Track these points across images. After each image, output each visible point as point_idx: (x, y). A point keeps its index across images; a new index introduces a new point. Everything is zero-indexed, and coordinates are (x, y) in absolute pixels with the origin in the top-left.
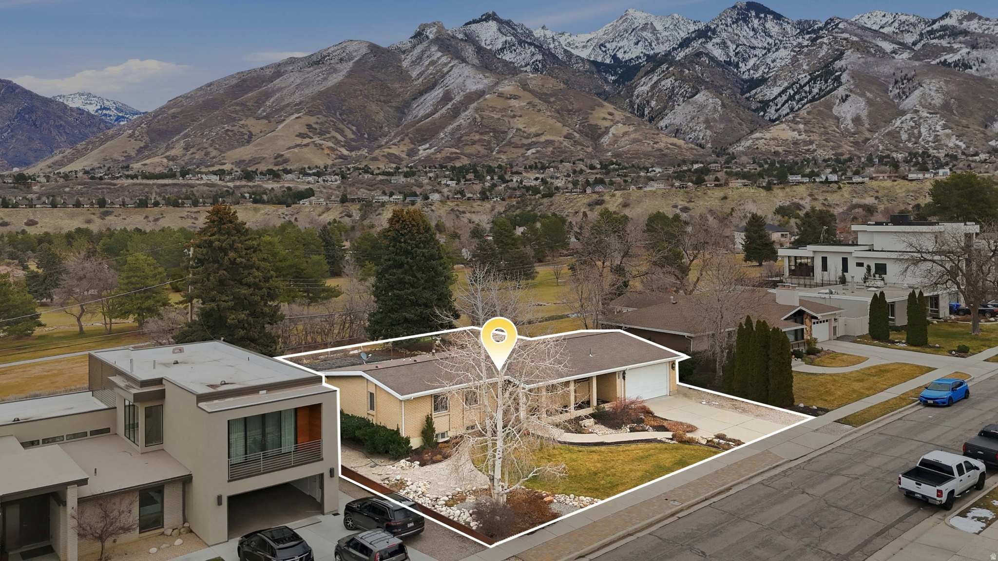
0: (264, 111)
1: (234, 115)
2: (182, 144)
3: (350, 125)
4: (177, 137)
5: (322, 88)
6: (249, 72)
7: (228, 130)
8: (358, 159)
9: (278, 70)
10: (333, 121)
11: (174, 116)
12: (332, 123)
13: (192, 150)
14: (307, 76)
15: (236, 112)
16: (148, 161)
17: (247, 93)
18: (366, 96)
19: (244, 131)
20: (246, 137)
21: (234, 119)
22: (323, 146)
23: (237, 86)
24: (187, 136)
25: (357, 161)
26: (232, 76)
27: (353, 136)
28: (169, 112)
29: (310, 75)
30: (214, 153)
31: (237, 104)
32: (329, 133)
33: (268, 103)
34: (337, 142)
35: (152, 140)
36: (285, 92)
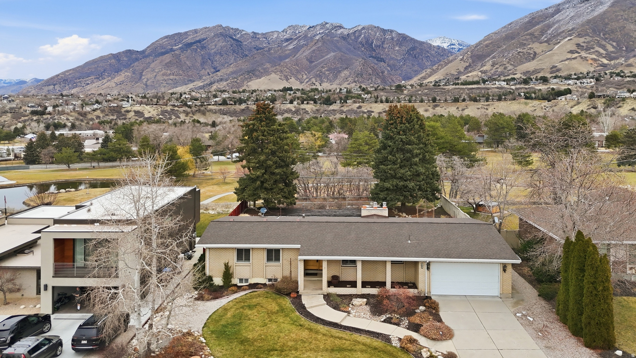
0: (546, 37)
1: (525, 42)
2: (491, 63)
3: (611, 42)
4: (488, 59)
5: (590, 17)
6: (538, 12)
7: (520, 52)
8: (615, 67)
9: (558, 9)
10: (597, 40)
11: (487, 46)
12: (596, 41)
13: (497, 66)
14: (579, 10)
15: (527, 40)
16: (470, 74)
17: (535, 26)
18: (626, 19)
19: (531, 52)
20: (532, 56)
21: (525, 44)
22: (588, 58)
23: (529, 22)
24: (494, 57)
25: (614, 68)
26: (526, 17)
27: (613, 50)
28: (484, 44)
29: (581, 9)
30: (510, 67)
31: (527, 35)
32: (593, 48)
33: (549, 32)
34: (600, 55)
35: (473, 62)
36: (562, 23)
